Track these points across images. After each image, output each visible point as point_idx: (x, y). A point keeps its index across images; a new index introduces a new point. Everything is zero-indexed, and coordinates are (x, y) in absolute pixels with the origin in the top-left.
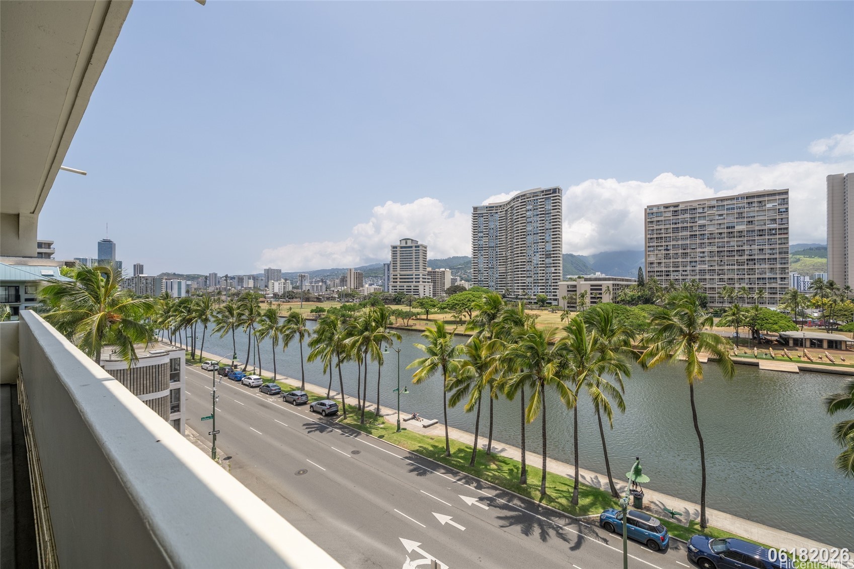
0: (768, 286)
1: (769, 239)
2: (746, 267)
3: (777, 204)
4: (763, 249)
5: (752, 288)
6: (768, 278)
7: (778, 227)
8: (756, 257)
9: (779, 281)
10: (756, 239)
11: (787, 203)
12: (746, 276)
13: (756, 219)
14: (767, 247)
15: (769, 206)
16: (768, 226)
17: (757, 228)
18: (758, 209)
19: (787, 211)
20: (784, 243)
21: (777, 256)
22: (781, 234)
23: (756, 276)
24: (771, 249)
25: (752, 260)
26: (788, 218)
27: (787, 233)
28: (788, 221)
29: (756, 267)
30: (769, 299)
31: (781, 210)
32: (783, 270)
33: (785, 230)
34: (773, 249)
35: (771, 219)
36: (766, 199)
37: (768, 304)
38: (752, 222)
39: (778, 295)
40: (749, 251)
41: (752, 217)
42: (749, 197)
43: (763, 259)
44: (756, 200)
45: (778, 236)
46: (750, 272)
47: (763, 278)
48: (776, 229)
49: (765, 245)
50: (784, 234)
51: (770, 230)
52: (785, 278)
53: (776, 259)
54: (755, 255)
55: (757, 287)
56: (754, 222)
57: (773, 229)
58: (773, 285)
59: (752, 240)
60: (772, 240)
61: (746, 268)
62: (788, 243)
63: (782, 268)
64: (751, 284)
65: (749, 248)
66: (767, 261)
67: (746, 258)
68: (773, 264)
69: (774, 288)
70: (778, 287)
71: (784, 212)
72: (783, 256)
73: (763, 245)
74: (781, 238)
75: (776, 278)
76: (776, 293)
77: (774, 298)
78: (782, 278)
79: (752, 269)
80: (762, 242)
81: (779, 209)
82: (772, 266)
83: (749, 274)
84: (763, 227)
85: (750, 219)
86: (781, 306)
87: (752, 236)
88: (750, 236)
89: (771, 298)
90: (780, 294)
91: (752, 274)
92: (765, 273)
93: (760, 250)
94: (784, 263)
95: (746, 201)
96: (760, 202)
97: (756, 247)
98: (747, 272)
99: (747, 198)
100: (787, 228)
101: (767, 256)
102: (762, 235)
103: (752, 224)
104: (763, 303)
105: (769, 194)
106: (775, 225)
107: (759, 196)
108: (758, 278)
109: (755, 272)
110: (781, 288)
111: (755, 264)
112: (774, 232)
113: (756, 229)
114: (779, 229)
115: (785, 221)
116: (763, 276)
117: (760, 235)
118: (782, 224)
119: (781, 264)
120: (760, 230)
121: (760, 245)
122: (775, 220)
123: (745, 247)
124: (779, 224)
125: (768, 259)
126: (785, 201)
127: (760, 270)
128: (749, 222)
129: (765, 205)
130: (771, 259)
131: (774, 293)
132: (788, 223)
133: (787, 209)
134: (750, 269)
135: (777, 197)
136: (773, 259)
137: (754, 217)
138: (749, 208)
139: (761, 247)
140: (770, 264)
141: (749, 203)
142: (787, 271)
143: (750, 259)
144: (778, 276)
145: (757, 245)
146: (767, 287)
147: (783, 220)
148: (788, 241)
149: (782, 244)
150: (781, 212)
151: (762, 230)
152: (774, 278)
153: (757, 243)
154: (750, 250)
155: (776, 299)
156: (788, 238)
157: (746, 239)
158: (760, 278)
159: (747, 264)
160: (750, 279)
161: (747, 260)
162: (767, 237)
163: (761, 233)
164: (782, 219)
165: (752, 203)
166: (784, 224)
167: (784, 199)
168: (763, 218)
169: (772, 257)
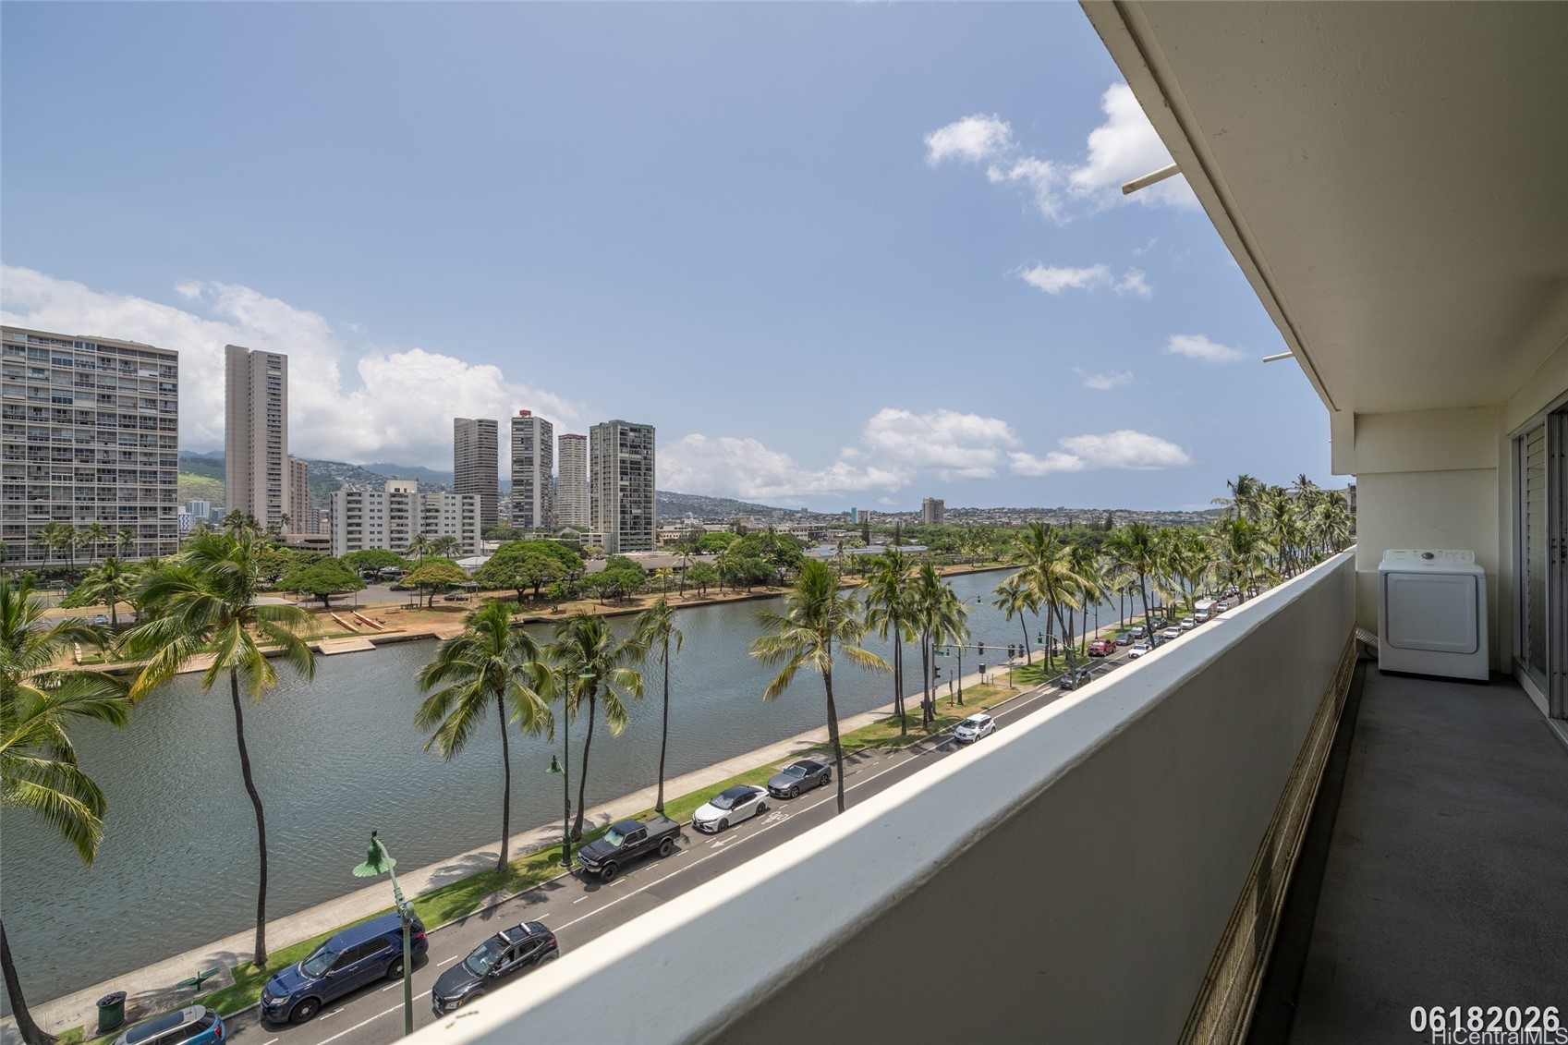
0: (140, 522)
1: (142, 436)
2: (96, 484)
3: (157, 374)
4: (130, 454)
5: (109, 527)
6: (141, 508)
7: (159, 416)
8: (117, 467)
9: (159, 512)
10: (118, 431)
11: (176, 377)
12: (97, 503)
13: (118, 393)
14: (138, 451)
15: (143, 373)
16: (142, 410)
17: (119, 411)
18: (120, 374)
19: (175, 391)
20: (170, 447)
21: (158, 468)
22: (164, 429)
23: (118, 503)
24: (146, 454)
25: (109, 471)
26: (176, 403)
27: (175, 430)
28: (176, 408)
29: (118, 486)
30: (142, 547)
31: (164, 386)
32: (168, 494)
33: (171, 424)
34: (151, 454)
35: (146, 400)
36: (138, 359)
37: (141, 555)
38: (109, 397)
39: (159, 538)
40: (102, 454)
41: (109, 388)
42: (102, 346)
43: (130, 472)
44: (117, 356)
45: (159, 433)
46: (104, 494)
47: (130, 508)
48: (155, 419)
49: (136, 445)
50: (170, 429)
51: (145, 418)
52: (170, 509)
53: (155, 473)
54: (114, 462)
55: (118, 524)
56: (113, 399)
57: (150, 419)
58: (150, 521)
59: (109, 433)
60: (148, 439)
61: (96, 486)
62: (175, 447)
63: (166, 490)
64: (106, 518)
65: (102, 447)
66: (138, 475)
67: (96, 467)
68: (151, 482)
69: (150, 526)
70: (159, 524)
71: (170, 390)
72: (167, 469)
73: (131, 445)
74: (165, 437)
75: (155, 509)
76: (156, 536)
77: (151, 544)
78: (165, 509)
79: (109, 489)
80: (130, 440)
81: (161, 384)
82: (148, 486)
83: (103, 500)
84: (132, 412)
85: (106, 392)
86: (170, 559)
87: (109, 425)
88: (104, 425)
89: (145, 544)
90: (161, 536)
91: (109, 500)
92: (135, 499)
93: (125, 453)
94: (170, 482)
95: (96, 353)
96: (126, 363)
97: (118, 448)
98: (98, 494)
99: (100, 348)
100: (175, 421)
101: (139, 468)
102: (128, 426)
103: (109, 402)
104: (129, 556)
105: (143, 352)
106: (154, 411)
107: (123, 351)
108: (120, 508)
109: (115, 495)
110: (165, 526)
111: (114, 480)
112: (150, 423)
113: (118, 413)
114: (161, 419)
115: (171, 406)
116: (131, 504)
117: (125, 426)
118: (166, 412)
119: (165, 482)
120: (125, 417)
121: (126, 444)
122: (154, 401)
123: (95, 446)
124: (161, 411)
125: (141, 472)
126: (172, 372)
127: (125, 492)
128: (103, 396)
129: (136, 371)
130: (145, 472)
131: (151, 536)
132: (176, 412)
133: (175, 386)
134: (103, 489)
135: (159, 362)
136: (150, 472)
137: (114, 388)
138: (104, 369)
139: (128, 449)
140: (145, 482)
141: (103, 359)
142: (174, 496)
143: (104, 471)
144: (159, 504)
145: (120, 444)
146: (139, 524)
147: (169, 405)
148: (176, 443)
149: (165, 447)
150: (165, 390)
151: (130, 417)
152: (151, 509)
153: (120, 439)
154: (106, 452)
155: (154, 547)
156: (175, 438)
157: (97, 429)
158: (125, 508)
159: (99, 480)
160: (104, 508)
161: (98, 470)
162: (139, 431)
163: (128, 421)
164: (166, 402)
165: (109, 360)
166: (170, 412)
167: (170, 368)
168: (132, 393)
169: (148, 468)
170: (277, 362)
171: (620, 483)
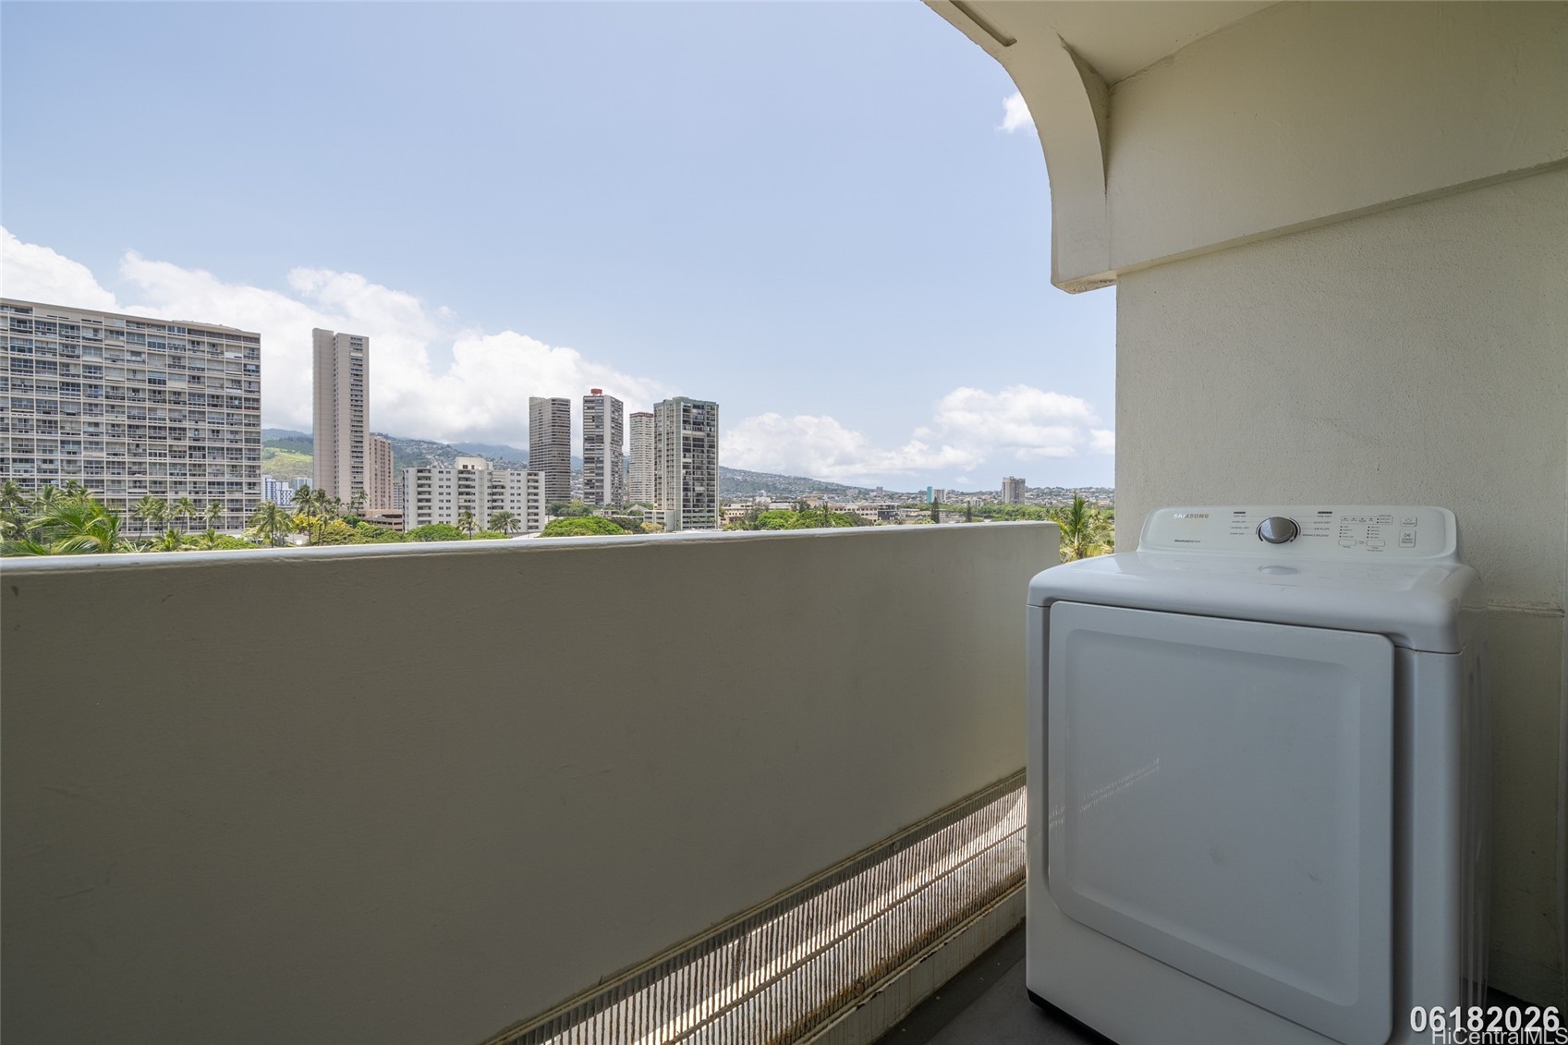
0: (227, 496)
1: (228, 415)
2: (187, 461)
3: (241, 355)
4: (218, 431)
5: (200, 501)
6: (228, 483)
7: (243, 396)
8: (207, 444)
9: (245, 488)
10: (206, 410)
11: (258, 358)
12: (189, 479)
13: (206, 374)
14: (225, 429)
15: (229, 355)
16: (228, 390)
17: (208, 391)
18: (208, 356)
19: (258, 372)
20: (254, 425)
21: (242, 445)
22: (249, 408)
23: (207, 479)
24: (232, 432)
25: (199, 448)
26: (259, 383)
27: (258, 409)
28: (259, 388)
29: (207, 463)
30: (229, 520)
31: (248, 368)
32: (253, 470)
33: (254, 403)
34: (236, 432)
35: (232, 380)
36: (224, 341)
37: (228, 528)
38: (199, 378)
39: (244, 512)
40: (193, 431)
41: (198, 369)
42: (193, 330)
43: (218, 449)
44: (206, 339)
45: (243, 412)
46: (195, 470)
47: (219, 483)
48: (240, 399)
49: (223, 424)
50: (254, 408)
51: (231, 398)
52: (254, 484)
53: (241, 449)
54: (204, 439)
55: (207, 498)
56: (202, 380)
57: (236, 398)
58: (237, 496)
59: (199, 412)
60: (235, 417)
61: (188, 462)
62: (259, 425)
63: (250, 466)
64: (197, 493)
65: (193, 426)
66: (225, 452)
67: (188, 444)
68: (236, 459)
69: (237, 500)
70: (244, 498)
71: (253, 371)
72: (252, 445)
73: (218, 423)
74: (249, 416)
75: (241, 484)
76: (241, 510)
77: (237, 517)
78: (250, 484)
79: (200, 466)
80: (218, 419)
81: (245, 365)
82: (234, 463)
83: (194, 475)
84: (219, 392)
85: (196, 373)
86: (250, 532)
87: (199, 405)
88: (195, 404)
89: (232, 517)
90: (246, 510)
91: (199, 475)
92: (223, 474)
93: (213, 431)
94: (254, 459)
95: (187, 337)
96: (214, 345)
97: (207, 426)
98: (190, 470)
99: (190, 332)
100: (258, 400)
101: (226, 445)
102: (216, 406)
103: (199, 383)
104: (218, 528)
105: (228, 335)
106: (239, 391)
107: (211, 334)
108: (209, 483)
109: (205, 470)
110: (250, 500)
111: (204, 456)
112: (237, 402)
113: (207, 393)
114: (246, 399)
115: (254, 387)
116: (219, 479)
117: (214, 405)
118: (251, 392)
119: (249, 459)
120: (213, 397)
121: (214, 423)
122: (239, 382)
123: (186, 424)
124: (246, 391)
125: (228, 449)
126: (254, 354)
127: (214, 467)
128: (194, 377)
129: (222, 353)
130: (232, 449)
131: (237, 510)
132: (259, 392)
133: (258, 367)
134: (195, 465)
135: (243, 344)
136: (236, 449)
137: (203, 369)
138: (195, 351)
139: (215, 427)
140: (232, 459)
141: (193, 342)
142: (258, 472)
143: (195, 447)
144: (244, 480)
145: (209, 423)
146: (226, 498)
147: (253, 385)
148: (259, 421)
149: (250, 425)
150: (249, 371)
151: (218, 397)
152: (237, 484)
153: (209, 418)
154: (196, 430)
155: (240, 520)
156: (259, 416)
157: (188, 409)
158: (214, 483)
159: (191, 456)
160: (195, 483)
161: (190, 448)
162: (226, 410)
163: (215, 401)
164: (250, 383)
165: (198, 343)
166: (254, 392)
167: (253, 350)
168: (218, 377)
169: (234, 446)
170: (359, 344)
171: (683, 460)
